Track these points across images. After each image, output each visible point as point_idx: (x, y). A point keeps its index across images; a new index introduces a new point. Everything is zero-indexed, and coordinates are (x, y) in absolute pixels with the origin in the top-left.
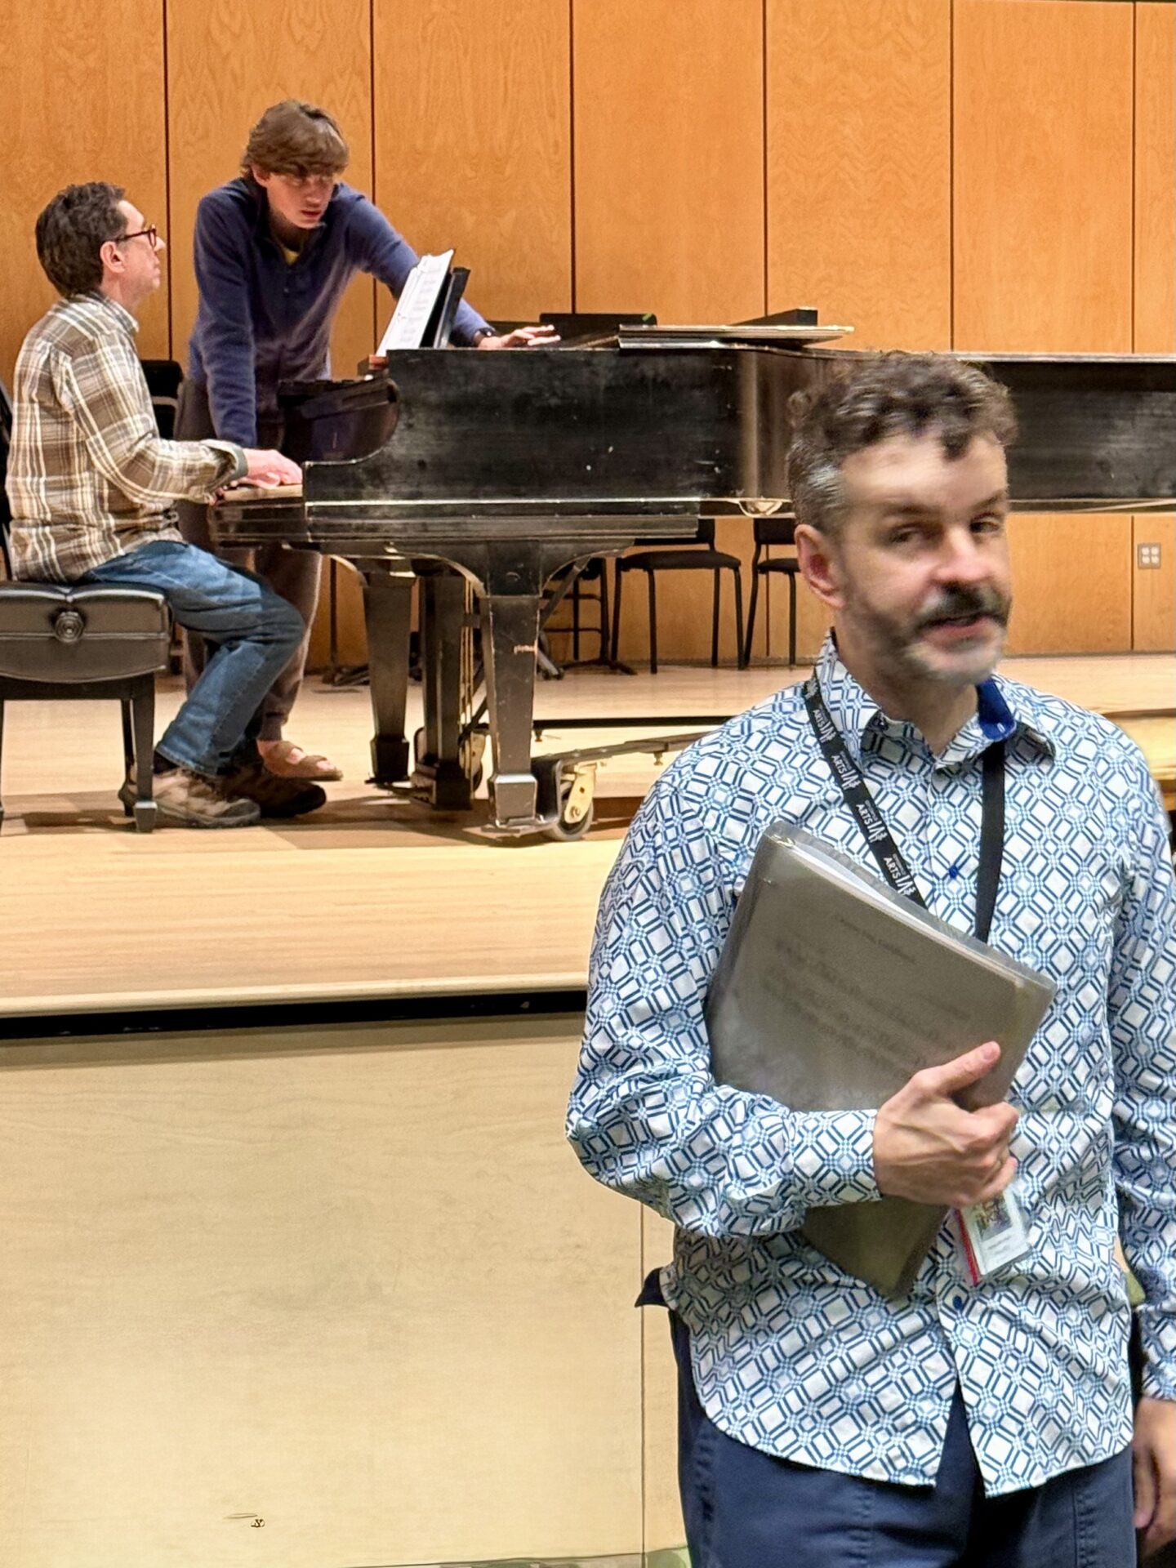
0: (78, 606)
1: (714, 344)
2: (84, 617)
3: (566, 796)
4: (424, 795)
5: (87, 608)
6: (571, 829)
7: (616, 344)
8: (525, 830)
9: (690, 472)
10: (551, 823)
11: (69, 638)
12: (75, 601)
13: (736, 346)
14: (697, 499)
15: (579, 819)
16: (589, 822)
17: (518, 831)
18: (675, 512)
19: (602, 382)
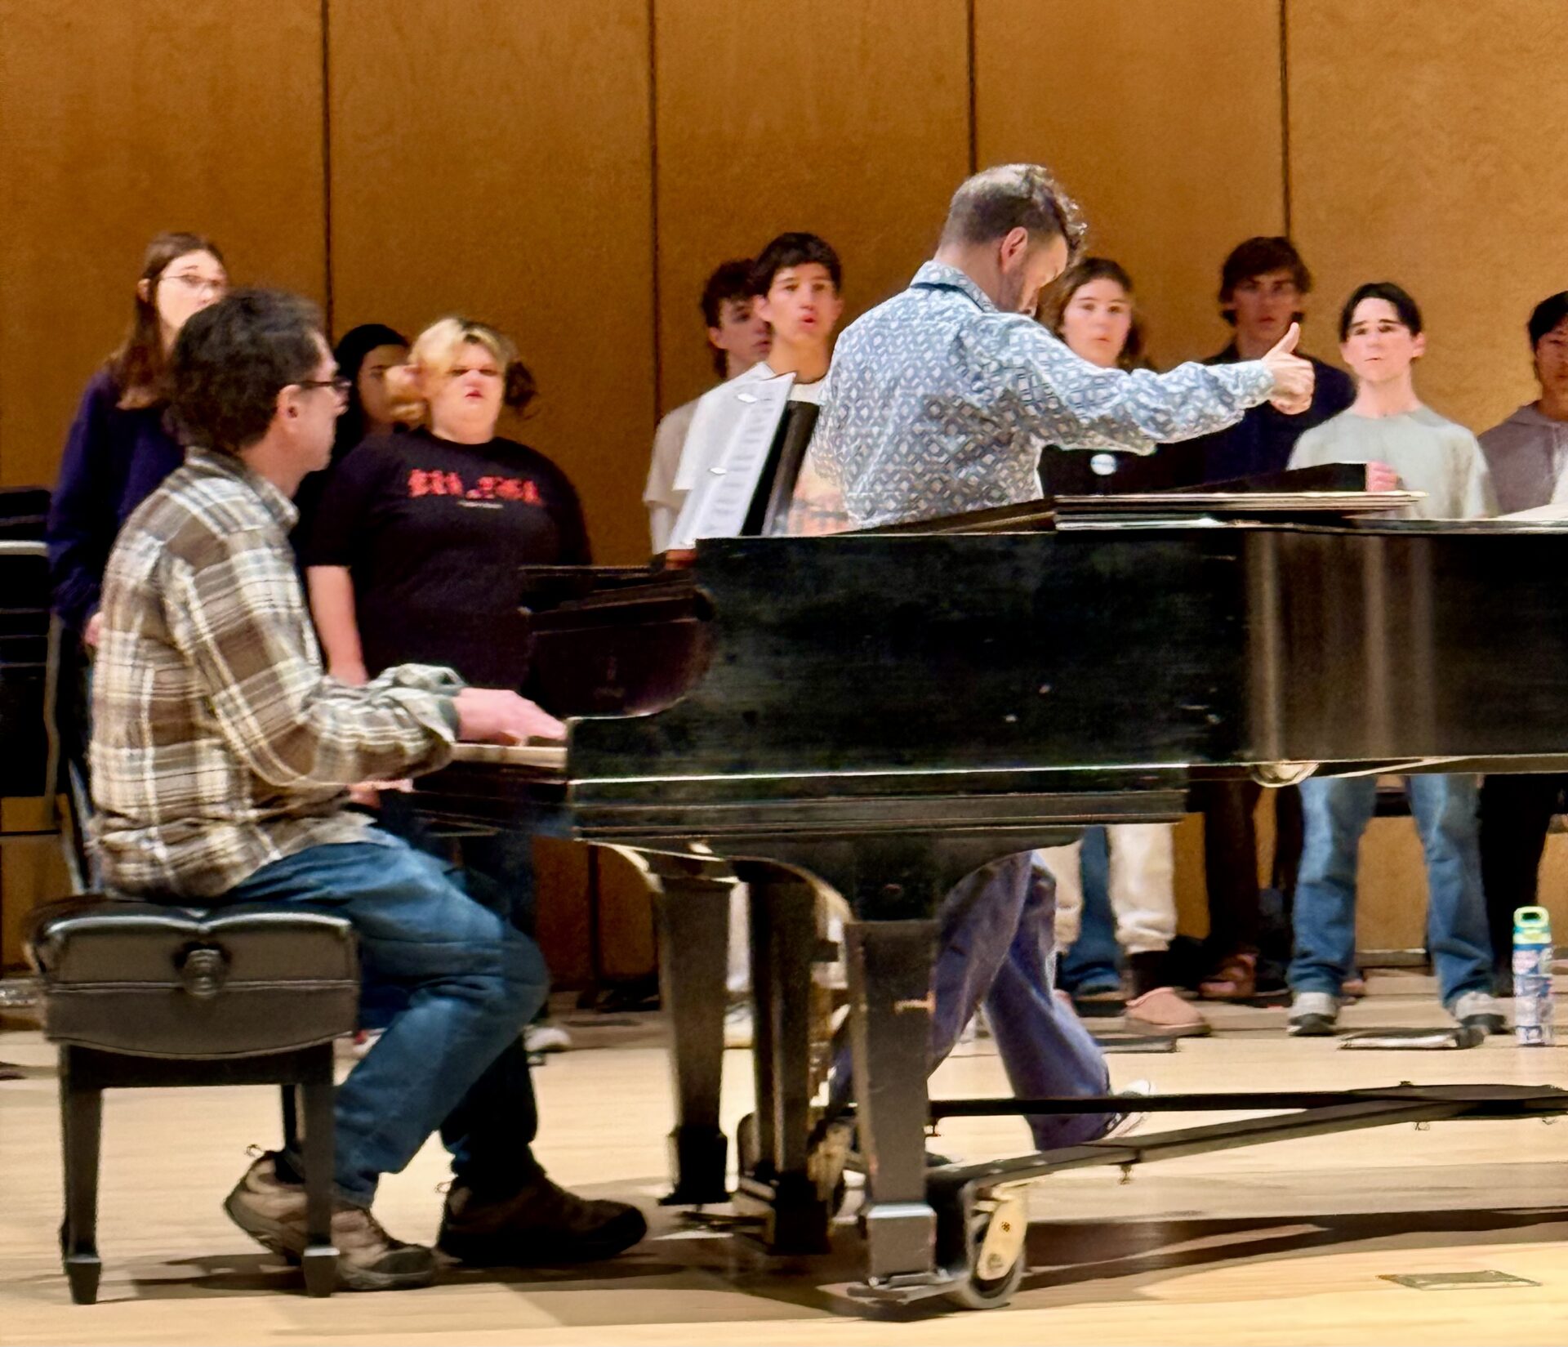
0: (223, 939)
1: (1207, 522)
2: (226, 957)
3: (981, 1236)
4: (755, 1230)
5: (230, 942)
6: (989, 1290)
7: (1049, 524)
8: (915, 1293)
9: (1172, 721)
10: (956, 1281)
11: (203, 989)
12: (215, 931)
13: (1240, 525)
14: (1184, 765)
15: (1001, 1273)
16: (1020, 1275)
17: (904, 1296)
18: (1150, 786)
19: (1031, 583)
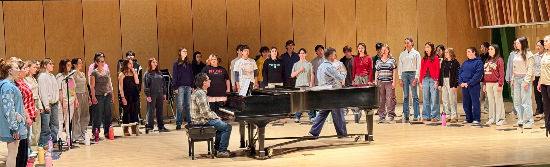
2: (204, 130)
3: (269, 153)
4: (248, 151)
5: (205, 129)
6: (270, 157)
7: (274, 94)
8: (264, 158)
9: (284, 110)
10: (267, 157)
11: (203, 134)
13: (290, 94)
14: (285, 114)
15: (271, 156)
18: (283, 116)
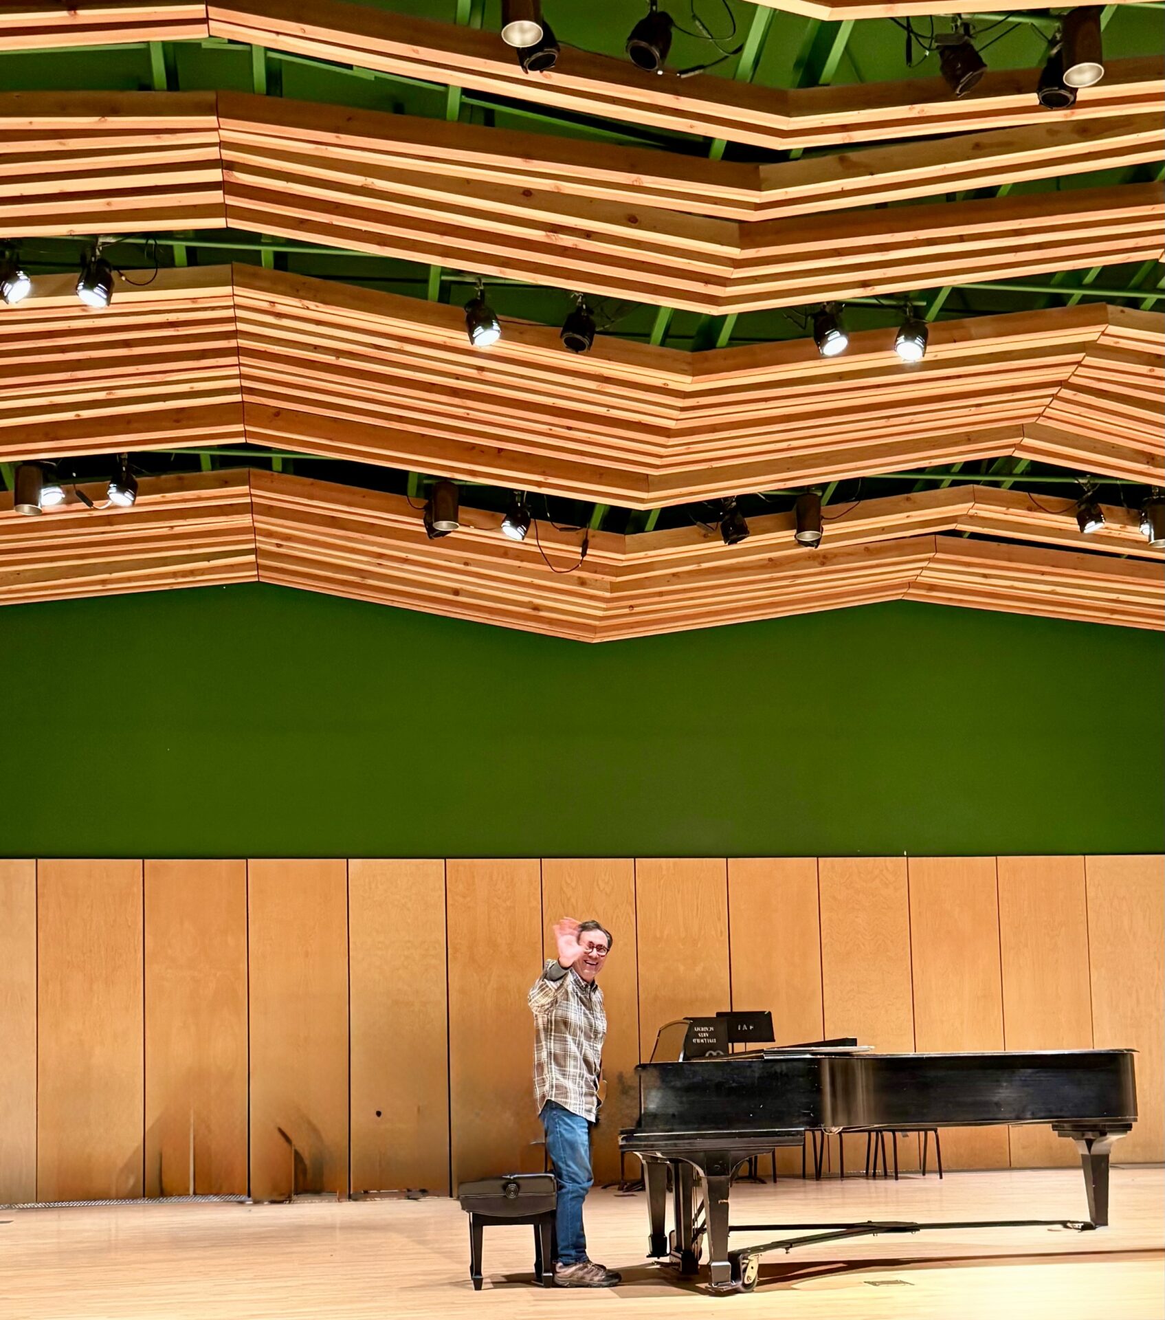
0: (517, 1181)
1: (808, 1056)
2: (518, 1186)
3: (745, 1270)
4: (677, 1267)
5: (520, 1182)
6: (748, 1287)
7: (762, 1057)
8: (726, 1288)
9: (799, 1116)
10: (739, 1284)
11: (512, 1196)
12: (515, 1178)
15: (751, 1282)
16: (757, 1281)
17: (723, 1289)
19: (757, 1075)
